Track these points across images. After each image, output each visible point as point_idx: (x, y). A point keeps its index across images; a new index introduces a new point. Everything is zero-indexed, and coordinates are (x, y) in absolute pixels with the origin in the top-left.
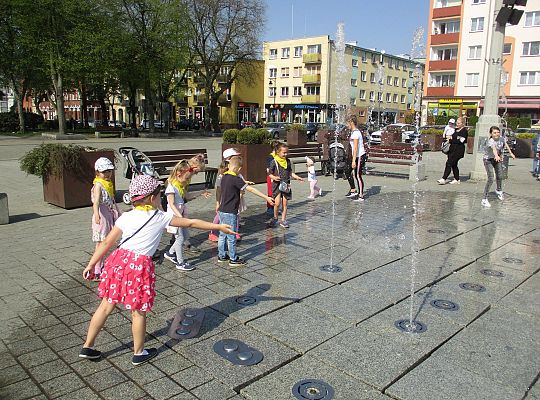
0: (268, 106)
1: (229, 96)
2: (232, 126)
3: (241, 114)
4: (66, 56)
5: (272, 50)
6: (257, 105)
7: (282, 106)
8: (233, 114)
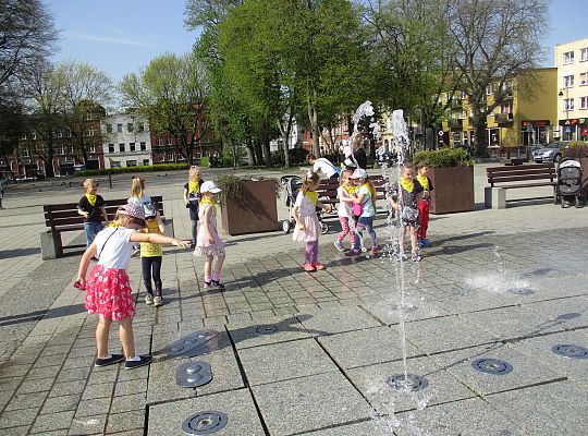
0: (562, 123)
1: (511, 115)
2: (514, 150)
3: (526, 134)
4: (321, 91)
5: (567, 54)
6: (548, 123)
7: (582, 122)
8: (516, 134)
